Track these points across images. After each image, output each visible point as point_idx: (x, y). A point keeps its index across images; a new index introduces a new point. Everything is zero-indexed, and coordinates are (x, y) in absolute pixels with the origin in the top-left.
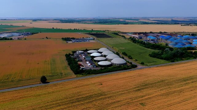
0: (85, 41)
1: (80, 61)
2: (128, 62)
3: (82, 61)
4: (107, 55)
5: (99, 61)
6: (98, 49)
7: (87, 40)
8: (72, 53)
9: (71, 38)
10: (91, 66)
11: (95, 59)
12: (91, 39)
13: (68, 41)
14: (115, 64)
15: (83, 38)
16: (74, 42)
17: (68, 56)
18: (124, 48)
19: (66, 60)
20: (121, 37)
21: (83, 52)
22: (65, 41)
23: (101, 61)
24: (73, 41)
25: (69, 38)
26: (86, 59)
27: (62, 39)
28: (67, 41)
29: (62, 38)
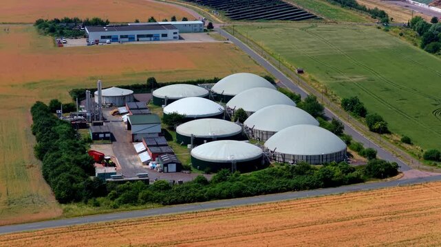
0: (156, 38)
1: (105, 138)
2: (359, 149)
3: (112, 139)
4: (252, 113)
5: (199, 141)
6: (216, 81)
7: (170, 33)
8: (67, 100)
9: (87, 23)
10: (151, 165)
11: (182, 129)
12: (195, 30)
13: (68, 36)
14: (284, 156)
15: (152, 19)
16: (97, 42)
17: (45, 116)
18: (360, 78)
19: (30, 132)
20: (364, 16)
21: (129, 92)
22: (49, 39)
23: (210, 139)
24: (94, 35)
25: (76, 21)
26: (135, 129)
27: (34, 29)
28: (62, 34)
29: (40, 24)
